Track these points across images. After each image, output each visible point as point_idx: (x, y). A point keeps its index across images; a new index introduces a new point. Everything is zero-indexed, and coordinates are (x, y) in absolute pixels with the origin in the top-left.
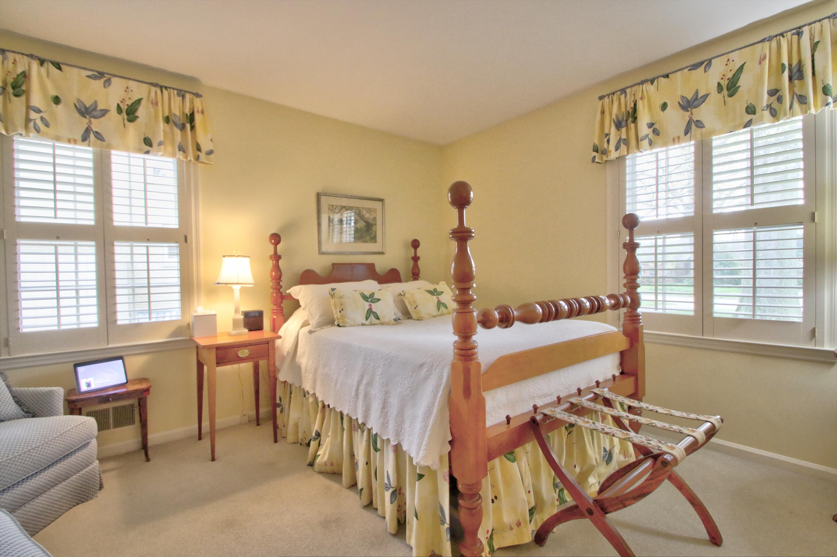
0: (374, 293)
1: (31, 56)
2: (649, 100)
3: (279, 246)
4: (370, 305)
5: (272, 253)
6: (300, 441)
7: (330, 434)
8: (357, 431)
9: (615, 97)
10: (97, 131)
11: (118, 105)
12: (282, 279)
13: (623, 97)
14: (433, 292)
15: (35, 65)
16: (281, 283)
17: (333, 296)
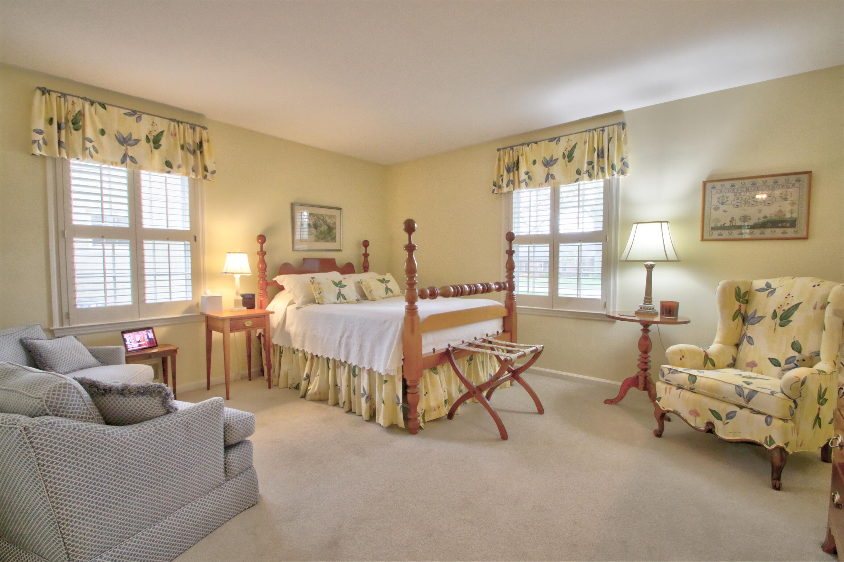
0: (341, 281)
1: (85, 99)
2: (526, 156)
3: (264, 245)
4: (340, 289)
5: (259, 250)
6: (289, 386)
7: (318, 373)
8: (340, 367)
9: (507, 151)
10: (133, 156)
11: (147, 136)
12: (267, 270)
13: (511, 151)
14: (383, 281)
15: (87, 105)
16: (266, 273)
17: (313, 283)
